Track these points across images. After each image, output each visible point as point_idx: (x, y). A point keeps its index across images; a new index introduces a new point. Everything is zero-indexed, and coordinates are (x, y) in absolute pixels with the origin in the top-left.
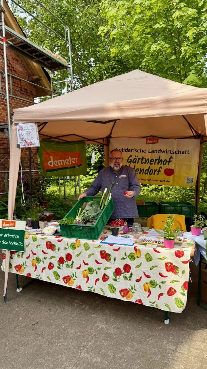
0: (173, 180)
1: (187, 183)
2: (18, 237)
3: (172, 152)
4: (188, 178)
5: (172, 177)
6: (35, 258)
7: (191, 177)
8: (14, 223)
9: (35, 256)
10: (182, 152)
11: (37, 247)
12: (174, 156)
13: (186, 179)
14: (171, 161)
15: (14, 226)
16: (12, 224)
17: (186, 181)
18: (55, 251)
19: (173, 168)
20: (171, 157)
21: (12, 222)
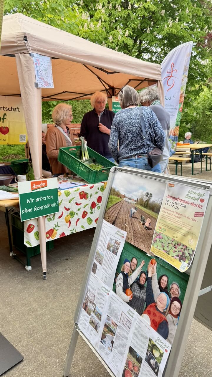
0: (9, 138)
1: (21, 141)
2: (52, 197)
3: (5, 109)
4: (21, 136)
5: (7, 135)
6: (69, 214)
7: (24, 135)
8: (46, 182)
9: (69, 212)
10: (14, 109)
11: (70, 202)
12: (7, 113)
13: (20, 137)
14: (6, 118)
15: (46, 186)
16: (43, 184)
17: (20, 139)
18: (88, 198)
19: (8, 126)
20: (5, 114)
21: (44, 182)
